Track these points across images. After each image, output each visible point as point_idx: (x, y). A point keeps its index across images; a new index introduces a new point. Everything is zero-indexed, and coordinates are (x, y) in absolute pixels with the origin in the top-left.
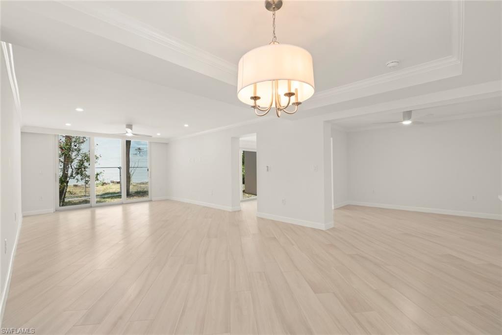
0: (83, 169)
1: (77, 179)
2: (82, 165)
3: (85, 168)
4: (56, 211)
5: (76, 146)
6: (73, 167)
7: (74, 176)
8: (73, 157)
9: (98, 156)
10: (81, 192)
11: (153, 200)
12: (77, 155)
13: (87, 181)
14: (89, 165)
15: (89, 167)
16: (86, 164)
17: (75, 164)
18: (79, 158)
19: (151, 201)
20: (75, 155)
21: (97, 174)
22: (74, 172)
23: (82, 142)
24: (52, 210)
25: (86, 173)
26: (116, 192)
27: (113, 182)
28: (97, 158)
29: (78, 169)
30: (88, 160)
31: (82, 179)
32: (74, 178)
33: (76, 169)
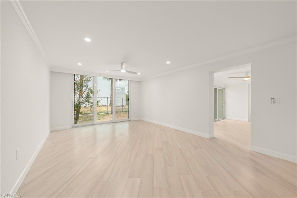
0: (89, 98)
1: (86, 105)
2: (88, 95)
3: (90, 98)
4: (72, 127)
5: (85, 83)
6: (83, 97)
7: (84, 102)
8: (84, 91)
9: (98, 90)
10: (88, 111)
11: (131, 120)
12: (86, 89)
13: (91, 106)
14: (93, 95)
15: (93, 97)
16: (91, 95)
17: (85, 95)
18: (87, 91)
19: (130, 121)
20: (85, 90)
21: (98, 102)
22: (84, 100)
23: (89, 81)
24: (70, 127)
25: (91, 100)
26: (105, 111)
27: (103, 105)
28: (97, 91)
29: (87, 98)
30: (92, 92)
31: (88, 105)
32: (84, 104)
33: (85, 98)
